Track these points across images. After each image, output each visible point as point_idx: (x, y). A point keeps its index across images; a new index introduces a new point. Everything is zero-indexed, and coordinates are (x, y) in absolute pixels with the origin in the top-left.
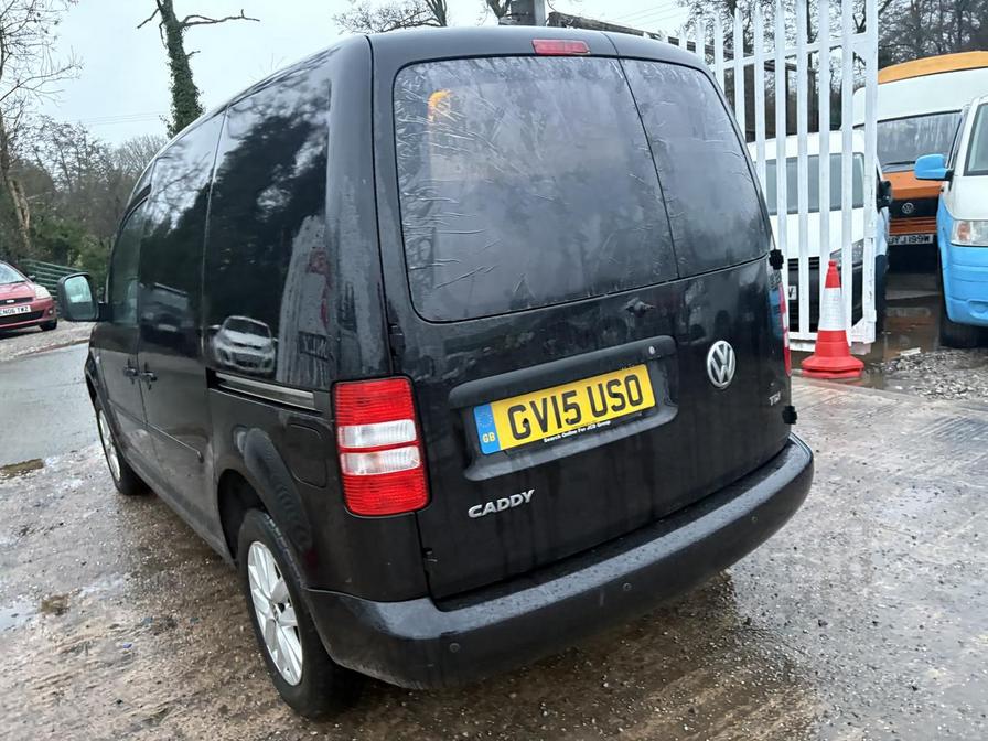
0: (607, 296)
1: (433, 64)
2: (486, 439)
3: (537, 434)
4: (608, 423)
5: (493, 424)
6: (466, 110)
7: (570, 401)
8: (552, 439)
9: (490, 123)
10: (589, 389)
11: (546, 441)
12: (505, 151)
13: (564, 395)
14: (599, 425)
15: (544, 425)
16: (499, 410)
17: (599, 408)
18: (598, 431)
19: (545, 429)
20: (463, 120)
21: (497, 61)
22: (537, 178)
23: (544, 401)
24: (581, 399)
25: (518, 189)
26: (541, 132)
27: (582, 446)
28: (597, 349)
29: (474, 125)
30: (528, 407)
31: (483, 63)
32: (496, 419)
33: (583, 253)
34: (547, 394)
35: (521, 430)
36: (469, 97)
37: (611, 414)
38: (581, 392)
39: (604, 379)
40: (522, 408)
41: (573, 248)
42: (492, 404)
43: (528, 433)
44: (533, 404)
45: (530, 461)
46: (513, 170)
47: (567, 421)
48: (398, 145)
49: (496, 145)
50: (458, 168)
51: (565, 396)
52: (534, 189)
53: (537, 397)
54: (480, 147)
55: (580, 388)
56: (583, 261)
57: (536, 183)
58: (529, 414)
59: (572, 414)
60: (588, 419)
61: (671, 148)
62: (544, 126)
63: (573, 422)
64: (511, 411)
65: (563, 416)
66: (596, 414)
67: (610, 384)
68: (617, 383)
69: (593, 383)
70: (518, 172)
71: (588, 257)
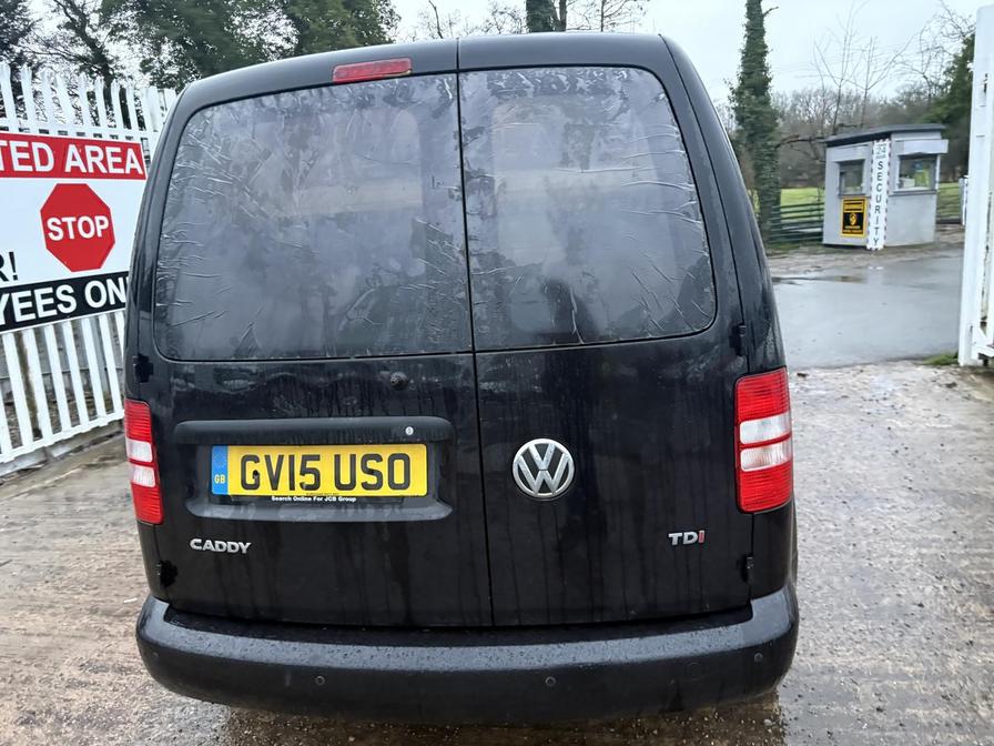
0: (353, 360)
1: (221, 106)
2: (217, 479)
3: (265, 489)
4: (354, 500)
5: (226, 467)
6: (234, 152)
7: (310, 464)
8: (281, 499)
9: (252, 167)
10: (337, 458)
11: (273, 499)
12: (259, 195)
13: (303, 456)
14: (340, 499)
15: (274, 483)
16: (234, 455)
17: (345, 480)
18: (338, 505)
19: (275, 487)
20: (229, 162)
21: (285, 97)
22: (287, 223)
23: (281, 458)
24: (325, 466)
25: (263, 235)
26: (306, 172)
27: (311, 516)
28: (330, 416)
29: (238, 169)
30: (263, 460)
31: (269, 101)
32: (229, 463)
33: (327, 307)
34: (286, 451)
35: (250, 480)
36: (241, 138)
37: (359, 491)
38: (325, 458)
39: (360, 451)
40: (256, 460)
41: (316, 302)
42: (230, 447)
43: (256, 486)
44: (268, 458)
45: (251, 514)
46: (263, 214)
47: (301, 485)
48: (171, 189)
49: (251, 189)
50: (210, 212)
51: (305, 459)
52: (281, 235)
53: (274, 453)
54: (236, 190)
55: (327, 454)
56: (326, 316)
57: (285, 229)
58: (262, 467)
59: (310, 479)
60: (328, 488)
61: (504, 185)
62: (311, 166)
63: (309, 488)
64: (245, 460)
65: (298, 479)
66: (339, 486)
67: (366, 458)
68: (378, 458)
69: (345, 452)
70: (267, 217)
71: (332, 312)
